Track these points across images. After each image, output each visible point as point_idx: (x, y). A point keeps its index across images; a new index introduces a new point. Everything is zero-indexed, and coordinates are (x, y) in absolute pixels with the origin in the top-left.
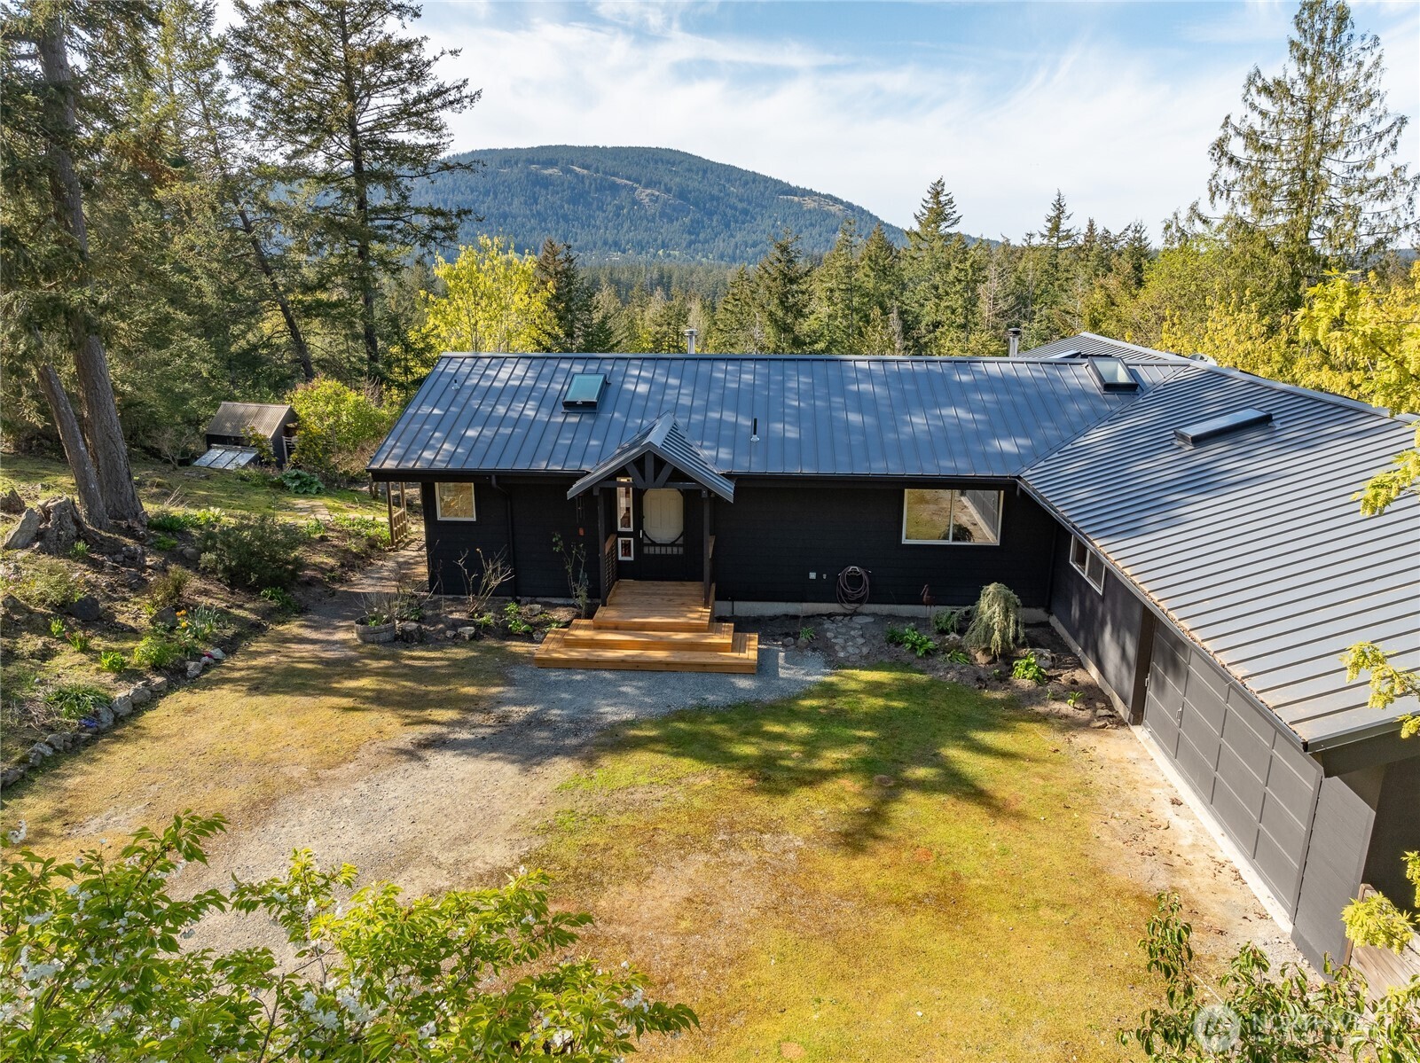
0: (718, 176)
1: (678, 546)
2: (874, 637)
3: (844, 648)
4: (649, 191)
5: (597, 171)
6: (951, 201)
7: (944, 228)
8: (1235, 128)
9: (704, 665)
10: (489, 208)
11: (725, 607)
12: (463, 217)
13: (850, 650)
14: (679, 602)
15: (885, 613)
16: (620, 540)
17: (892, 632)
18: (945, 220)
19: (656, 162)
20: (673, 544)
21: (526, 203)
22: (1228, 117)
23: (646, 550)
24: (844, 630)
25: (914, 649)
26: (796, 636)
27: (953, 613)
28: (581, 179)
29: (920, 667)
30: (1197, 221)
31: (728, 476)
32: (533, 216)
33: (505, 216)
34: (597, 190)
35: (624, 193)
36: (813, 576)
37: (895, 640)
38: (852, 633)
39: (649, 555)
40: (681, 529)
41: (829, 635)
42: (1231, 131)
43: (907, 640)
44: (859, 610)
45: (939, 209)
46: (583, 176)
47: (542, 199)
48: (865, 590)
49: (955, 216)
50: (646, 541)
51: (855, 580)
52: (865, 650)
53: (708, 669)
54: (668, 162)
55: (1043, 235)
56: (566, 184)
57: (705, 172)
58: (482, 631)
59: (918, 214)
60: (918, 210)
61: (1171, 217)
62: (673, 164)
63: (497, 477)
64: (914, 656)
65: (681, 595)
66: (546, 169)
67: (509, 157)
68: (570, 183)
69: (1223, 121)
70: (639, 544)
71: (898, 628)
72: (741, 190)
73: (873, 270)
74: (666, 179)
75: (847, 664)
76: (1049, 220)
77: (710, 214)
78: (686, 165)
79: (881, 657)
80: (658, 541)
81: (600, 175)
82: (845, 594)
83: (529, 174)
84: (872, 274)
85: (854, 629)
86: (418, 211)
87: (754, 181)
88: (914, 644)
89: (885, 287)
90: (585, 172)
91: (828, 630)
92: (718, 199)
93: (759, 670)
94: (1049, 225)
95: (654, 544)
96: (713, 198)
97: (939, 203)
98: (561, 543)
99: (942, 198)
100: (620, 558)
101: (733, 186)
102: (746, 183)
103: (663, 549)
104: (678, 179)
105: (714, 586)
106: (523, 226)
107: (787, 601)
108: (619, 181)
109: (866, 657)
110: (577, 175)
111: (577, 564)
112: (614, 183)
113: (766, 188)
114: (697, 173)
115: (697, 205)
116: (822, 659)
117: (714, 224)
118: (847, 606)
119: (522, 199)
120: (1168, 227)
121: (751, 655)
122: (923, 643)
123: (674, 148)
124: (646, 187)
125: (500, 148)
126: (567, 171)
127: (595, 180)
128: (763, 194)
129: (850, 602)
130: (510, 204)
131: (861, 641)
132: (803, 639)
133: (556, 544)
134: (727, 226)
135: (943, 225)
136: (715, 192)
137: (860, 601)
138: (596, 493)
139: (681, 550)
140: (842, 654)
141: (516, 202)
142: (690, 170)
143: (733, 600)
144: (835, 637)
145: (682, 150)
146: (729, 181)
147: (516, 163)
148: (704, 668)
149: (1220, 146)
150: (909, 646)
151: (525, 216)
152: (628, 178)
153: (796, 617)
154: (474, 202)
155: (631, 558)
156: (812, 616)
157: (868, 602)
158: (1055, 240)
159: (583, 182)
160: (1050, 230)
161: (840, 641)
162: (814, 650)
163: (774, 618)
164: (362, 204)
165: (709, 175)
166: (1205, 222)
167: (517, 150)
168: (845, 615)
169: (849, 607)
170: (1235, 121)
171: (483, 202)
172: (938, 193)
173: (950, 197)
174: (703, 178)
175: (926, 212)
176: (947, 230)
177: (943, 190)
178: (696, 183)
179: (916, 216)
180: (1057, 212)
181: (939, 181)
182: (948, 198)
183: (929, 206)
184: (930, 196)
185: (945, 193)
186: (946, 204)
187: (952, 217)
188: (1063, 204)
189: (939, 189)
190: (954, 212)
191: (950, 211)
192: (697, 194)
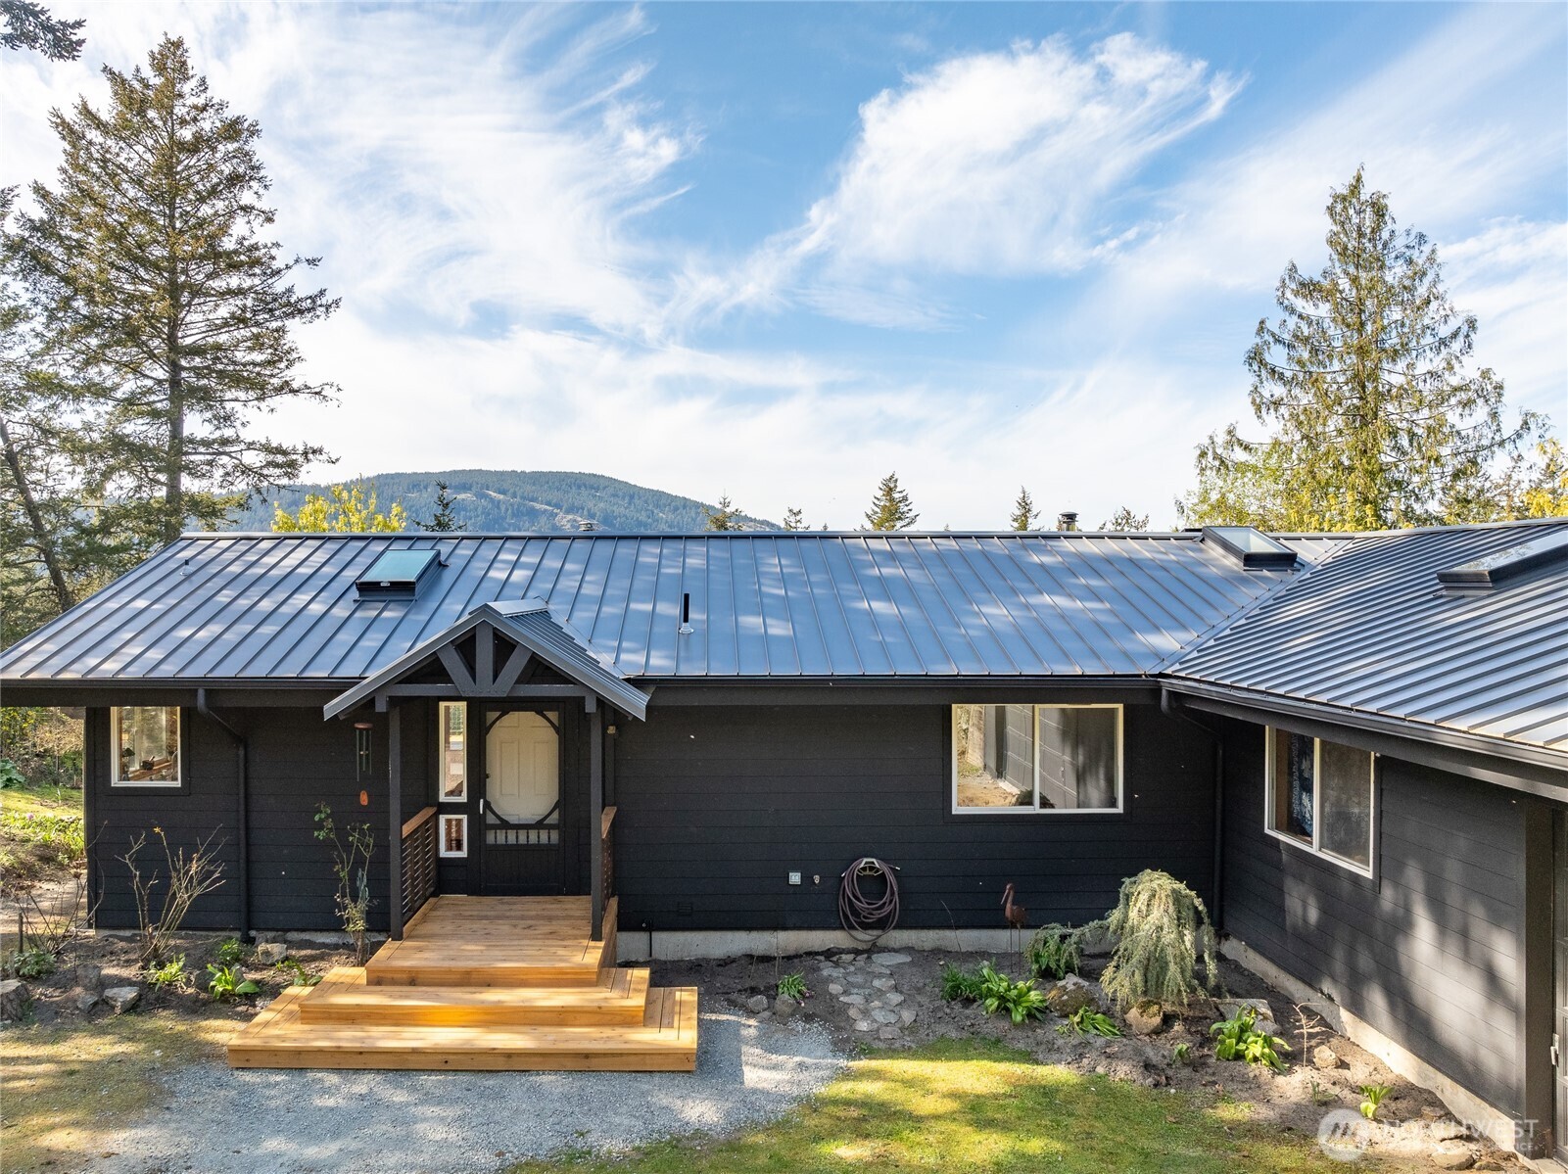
0: (646, 502)
1: (550, 827)
2: (919, 991)
3: (866, 1013)
4: (570, 517)
5: (514, 496)
6: (905, 499)
7: (900, 528)
8: (1273, 335)
9: (587, 1055)
11: (634, 942)
12: (310, 456)
13: (880, 1016)
14: (547, 929)
15: (928, 946)
16: (443, 819)
17: (954, 978)
18: (900, 518)
19: (579, 487)
20: (539, 825)
22: (1262, 322)
23: (490, 838)
24: (859, 979)
25: (1004, 1010)
26: (771, 992)
27: (1063, 938)
28: (497, 504)
29: (1021, 1046)
30: (1236, 448)
31: (638, 683)
34: (514, 515)
35: (543, 520)
36: (795, 878)
37: (963, 996)
38: (877, 983)
39: (496, 847)
40: (554, 797)
41: (835, 988)
42: (1268, 337)
43: (990, 993)
44: (881, 942)
45: (892, 506)
46: (499, 502)
48: (891, 903)
49: (911, 514)
50: (491, 819)
51: (875, 884)
52: (908, 1016)
53: (595, 1063)
54: (592, 487)
56: (480, 510)
57: (632, 497)
58: (151, 999)
59: (870, 512)
60: (869, 508)
61: (1206, 442)
62: (597, 489)
63: (209, 693)
64: (1004, 1025)
65: (550, 919)
66: (459, 493)
67: (418, 481)
68: (484, 508)
69: (1257, 325)
70: (478, 827)
71: (963, 972)
72: (671, 516)
74: (590, 504)
75: (876, 1045)
76: (1015, 520)
78: (610, 490)
79: (941, 1029)
80: (513, 820)
81: (518, 500)
82: (855, 912)
85: (880, 976)
86: (250, 446)
87: (684, 507)
88: (1002, 998)
90: (502, 497)
91: (830, 980)
93: (701, 1065)
94: (1016, 525)
95: (505, 825)
97: (892, 500)
98: (329, 823)
99: (896, 496)
100: (443, 853)
101: (662, 511)
102: (676, 509)
103: (522, 835)
104: (602, 505)
105: (614, 903)
107: (750, 929)
108: (538, 506)
109: (912, 1029)
110: (492, 500)
111: (359, 862)
112: (533, 509)
113: (698, 513)
114: (623, 498)
116: (826, 1037)
118: (861, 935)
120: (1203, 454)
121: (682, 1036)
122: (1020, 995)
123: (599, 473)
124: (568, 512)
125: (409, 471)
126: (481, 496)
127: (512, 505)
128: (694, 520)
129: (866, 927)
131: (895, 998)
132: (785, 997)
133: (320, 826)
135: (899, 524)
136: (643, 517)
137: (882, 925)
138: (381, 707)
139: (555, 836)
140: (863, 1026)
142: (615, 495)
143: (651, 929)
144: (846, 993)
145: (607, 475)
146: (657, 506)
147: (426, 488)
148: (583, 1063)
149: (1256, 357)
150: (992, 1003)
152: (549, 504)
153: (766, 959)
155: (463, 854)
156: (797, 956)
157: (900, 926)
159: (498, 508)
161: (855, 999)
162: (809, 1018)
163: (726, 962)
164: (176, 432)
165: (636, 501)
166: (1247, 448)
167: (427, 474)
168: (857, 952)
169: (864, 936)
170: (1273, 325)
172: (891, 489)
173: (904, 494)
174: (630, 504)
175: (878, 510)
176: (904, 529)
177: (896, 486)
178: (622, 509)
179: (867, 515)
180: (1024, 511)
181: (892, 477)
182: (901, 495)
183: (882, 504)
184: (881, 493)
185: (898, 490)
186: (900, 502)
187: (908, 515)
188: (1028, 502)
189: (892, 485)
190: (910, 510)
191: (906, 509)
192: (623, 519)
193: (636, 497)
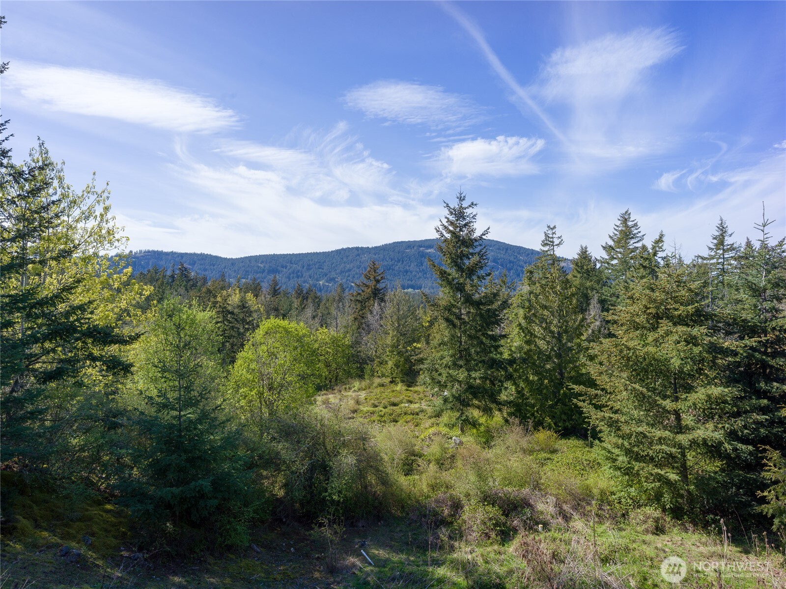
6: (636, 225)
7: (632, 244)
10: (399, 268)
18: (633, 238)
21: (417, 265)
32: (420, 271)
33: (407, 272)
45: (627, 230)
47: (425, 264)
49: (640, 235)
54: (488, 245)
55: (710, 249)
57: (507, 249)
59: (612, 234)
60: (611, 232)
62: (491, 246)
66: (428, 249)
67: (410, 245)
72: (526, 258)
73: (579, 272)
76: (715, 238)
77: (509, 270)
78: (497, 247)
83: (419, 252)
84: (579, 275)
89: (588, 284)
92: (513, 262)
94: (715, 241)
96: (510, 262)
97: (627, 226)
99: (630, 224)
101: (521, 256)
102: (528, 255)
104: (493, 254)
106: (415, 276)
114: (503, 250)
115: (502, 265)
117: (511, 274)
119: (415, 264)
125: (407, 240)
130: (409, 266)
134: (518, 275)
135: (632, 241)
136: (512, 259)
141: (412, 265)
142: (499, 249)
146: (519, 253)
147: (413, 247)
151: (416, 271)
154: (392, 265)
158: (721, 252)
160: (716, 245)
165: (509, 251)
167: (415, 241)
171: (397, 265)
172: (626, 219)
173: (635, 222)
174: (506, 252)
175: (618, 233)
176: (635, 245)
177: (630, 218)
178: (502, 255)
179: (610, 236)
180: (721, 232)
181: (626, 212)
182: (634, 223)
183: (620, 229)
184: (620, 222)
185: (631, 220)
186: (632, 227)
187: (638, 235)
188: (725, 226)
189: (627, 217)
190: (640, 232)
191: (636, 231)
192: (502, 260)
193: (509, 249)
